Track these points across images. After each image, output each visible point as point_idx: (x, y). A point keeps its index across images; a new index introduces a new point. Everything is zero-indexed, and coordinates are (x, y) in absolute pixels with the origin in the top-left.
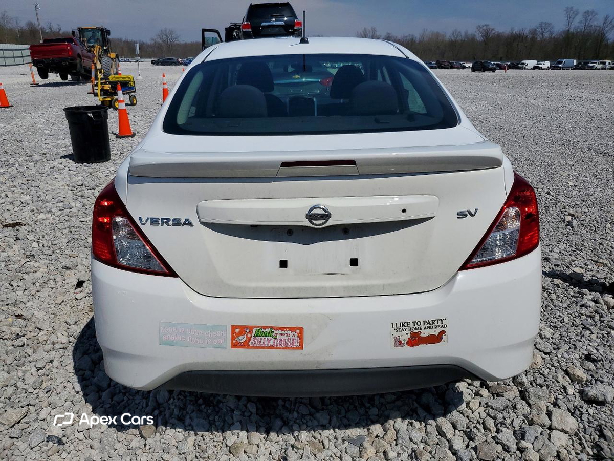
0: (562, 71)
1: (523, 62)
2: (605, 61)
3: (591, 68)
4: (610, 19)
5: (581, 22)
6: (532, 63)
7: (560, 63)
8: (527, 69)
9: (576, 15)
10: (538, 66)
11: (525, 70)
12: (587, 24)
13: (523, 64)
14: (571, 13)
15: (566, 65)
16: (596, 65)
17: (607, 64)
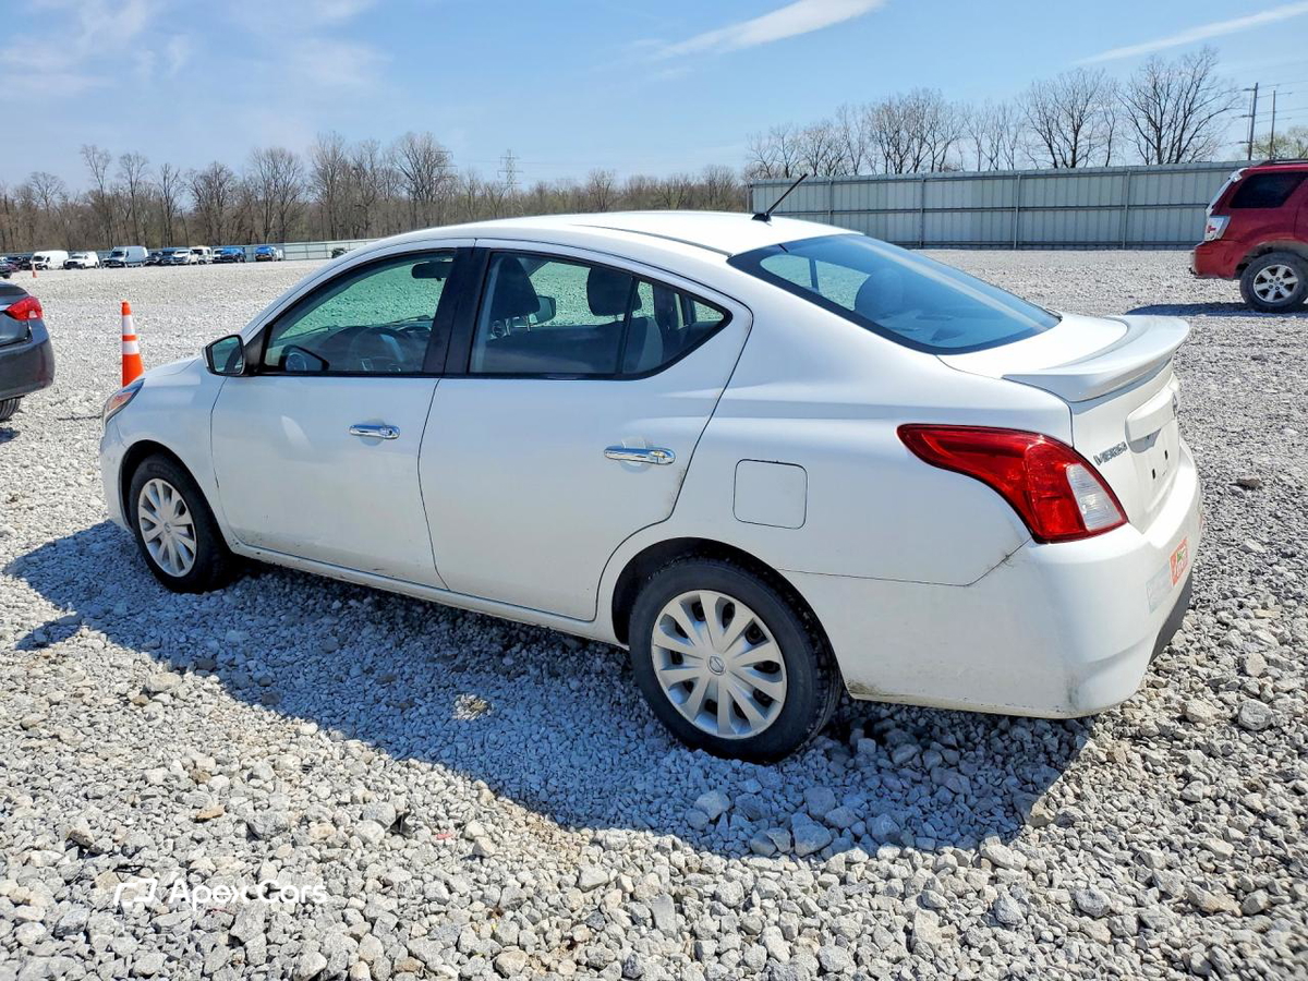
0: (126, 269)
1: (37, 254)
2: (199, 248)
3: (180, 262)
4: (173, 171)
5: (120, 176)
6: (58, 257)
7: (119, 254)
8: (51, 269)
9: (108, 161)
10: (75, 263)
11: (48, 271)
12: (134, 180)
13: (39, 259)
14: (95, 159)
15: (131, 259)
16: (189, 257)
17: (205, 253)
